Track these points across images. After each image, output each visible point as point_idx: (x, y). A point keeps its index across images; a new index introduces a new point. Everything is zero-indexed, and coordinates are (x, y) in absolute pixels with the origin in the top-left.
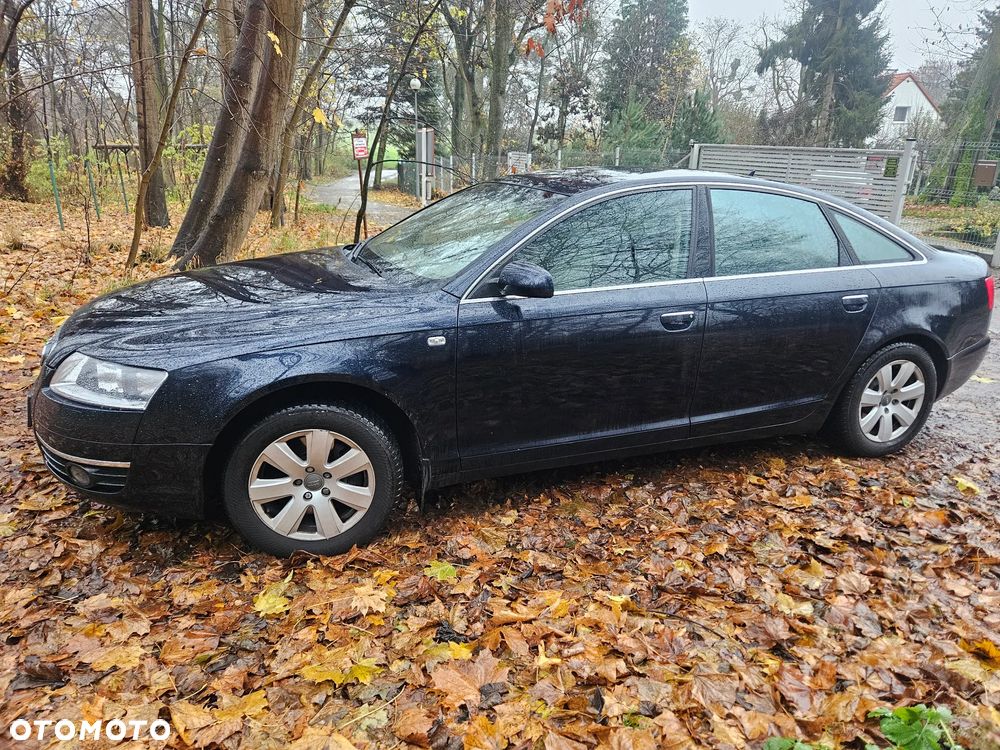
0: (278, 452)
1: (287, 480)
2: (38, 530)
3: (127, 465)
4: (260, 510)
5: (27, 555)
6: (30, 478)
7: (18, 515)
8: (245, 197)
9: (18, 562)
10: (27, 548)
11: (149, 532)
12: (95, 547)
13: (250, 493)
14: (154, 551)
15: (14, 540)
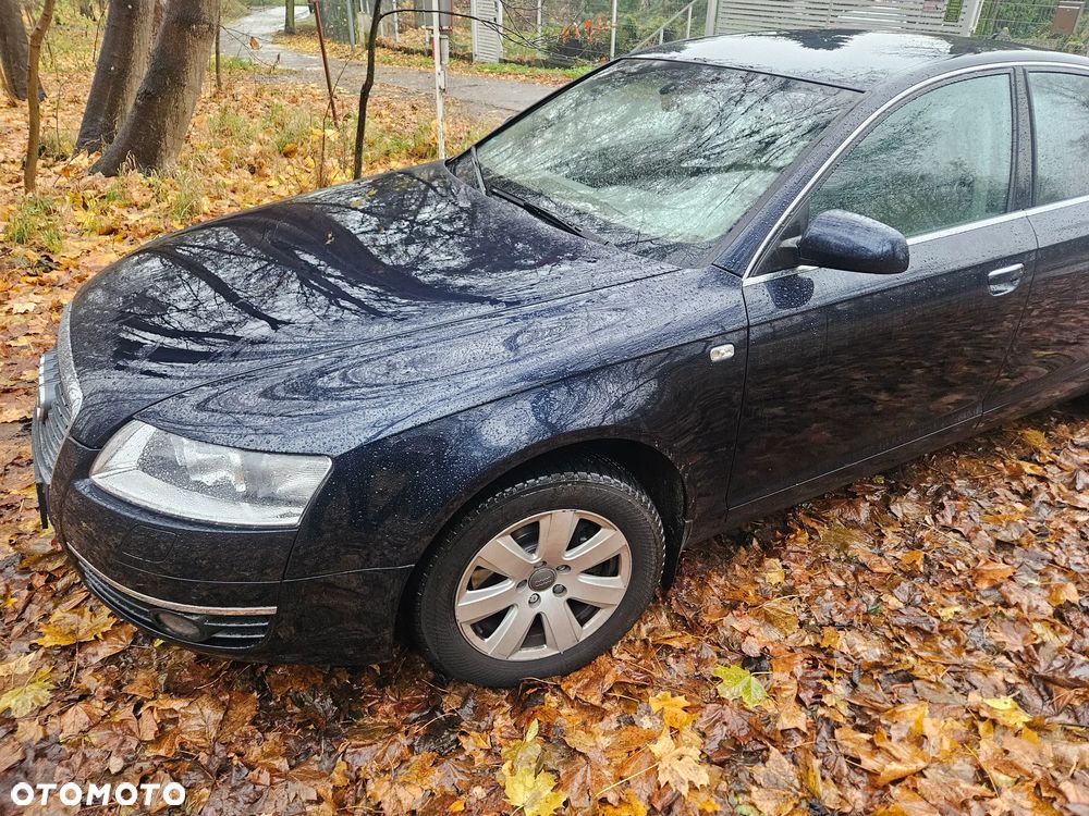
0: (501, 549)
1: (508, 585)
2: (88, 680)
3: (271, 610)
4: (469, 633)
5: (94, 741)
6: (39, 581)
7: (45, 655)
8: (183, 63)
9: (85, 759)
10: (90, 728)
11: (277, 667)
12: (207, 711)
13: (457, 614)
14: (300, 703)
15: (62, 713)
